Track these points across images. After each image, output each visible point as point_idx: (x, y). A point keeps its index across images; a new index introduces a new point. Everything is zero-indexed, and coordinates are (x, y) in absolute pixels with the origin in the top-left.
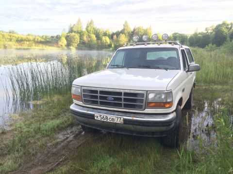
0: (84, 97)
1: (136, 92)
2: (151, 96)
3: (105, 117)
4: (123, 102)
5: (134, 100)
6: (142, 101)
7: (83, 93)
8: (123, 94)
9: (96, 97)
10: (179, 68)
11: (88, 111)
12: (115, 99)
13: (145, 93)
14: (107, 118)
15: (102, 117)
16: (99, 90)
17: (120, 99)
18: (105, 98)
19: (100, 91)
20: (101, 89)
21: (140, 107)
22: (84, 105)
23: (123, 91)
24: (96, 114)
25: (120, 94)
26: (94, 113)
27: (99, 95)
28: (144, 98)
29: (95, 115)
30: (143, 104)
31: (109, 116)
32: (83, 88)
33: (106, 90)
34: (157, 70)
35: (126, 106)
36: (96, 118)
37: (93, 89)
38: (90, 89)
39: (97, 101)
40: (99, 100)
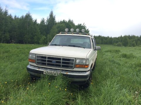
0: (37, 60)
1: (70, 58)
2: (78, 61)
3: (50, 73)
4: (61, 64)
5: (68, 63)
6: (72, 64)
7: (36, 58)
8: (62, 59)
9: (45, 61)
10: (91, 48)
11: (39, 69)
12: (57, 62)
13: (74, 59)
15: (48, 72)
17: (60, 62)
18: (51, 61)
19: (48, 57)
20: (48, 56)
21: (71, 67)
22: (37, 66)
23: (62, 58)
25: (60, 59)
26: (43, 70)
27: (47, 59)
28: (74, 62)
29: (44, 71)
30: (73, 65)
32: (37, 55)
33: (52, 57)
34: (79, 48)
35: (63, 66)
36: (44, 73)
37: (43, 56)
38: (41, 55)
39: (46, 63)
40: (47, 63)
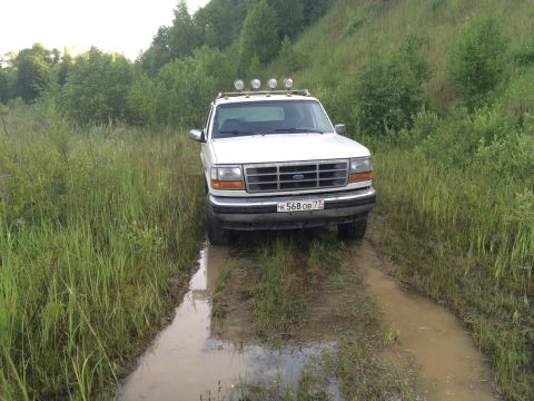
2: (354, 165)
3: (295, 205)
4: (318, 179)
5: (331, 174)
6: (344, 173)
7: (246, 175)
8: (318, 167)
9: (274, 178)
12: (306, 176)
13: (347, 161)
14: (299, 205)
15: (291, 205)
16: (278, 165)
17: (314, 175)
18: (290, 177)
19: (280, 168)
20: (281, 165)
21: (342, 182)
22: (249, 195)
23: (317, 163)
24: (280, 204)
25: (313, 167)
26: (274, 203)
27: (278, 173)
28: (347, 169)
30: (347, 177)
31: (302, 203)
32: (245, 167)
35: (322, 184)
36: (279, 210)
37: (267, 166)
38: (260, 166)
39: (276, 184)
40: (278, 182)
